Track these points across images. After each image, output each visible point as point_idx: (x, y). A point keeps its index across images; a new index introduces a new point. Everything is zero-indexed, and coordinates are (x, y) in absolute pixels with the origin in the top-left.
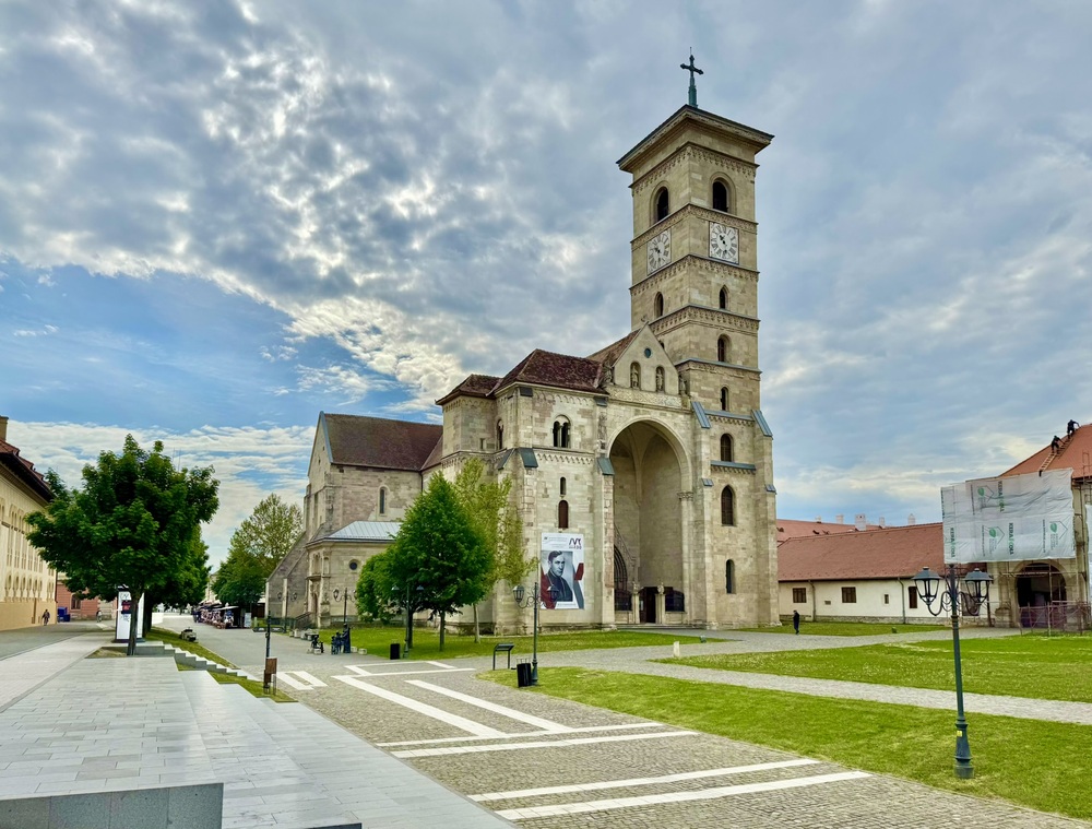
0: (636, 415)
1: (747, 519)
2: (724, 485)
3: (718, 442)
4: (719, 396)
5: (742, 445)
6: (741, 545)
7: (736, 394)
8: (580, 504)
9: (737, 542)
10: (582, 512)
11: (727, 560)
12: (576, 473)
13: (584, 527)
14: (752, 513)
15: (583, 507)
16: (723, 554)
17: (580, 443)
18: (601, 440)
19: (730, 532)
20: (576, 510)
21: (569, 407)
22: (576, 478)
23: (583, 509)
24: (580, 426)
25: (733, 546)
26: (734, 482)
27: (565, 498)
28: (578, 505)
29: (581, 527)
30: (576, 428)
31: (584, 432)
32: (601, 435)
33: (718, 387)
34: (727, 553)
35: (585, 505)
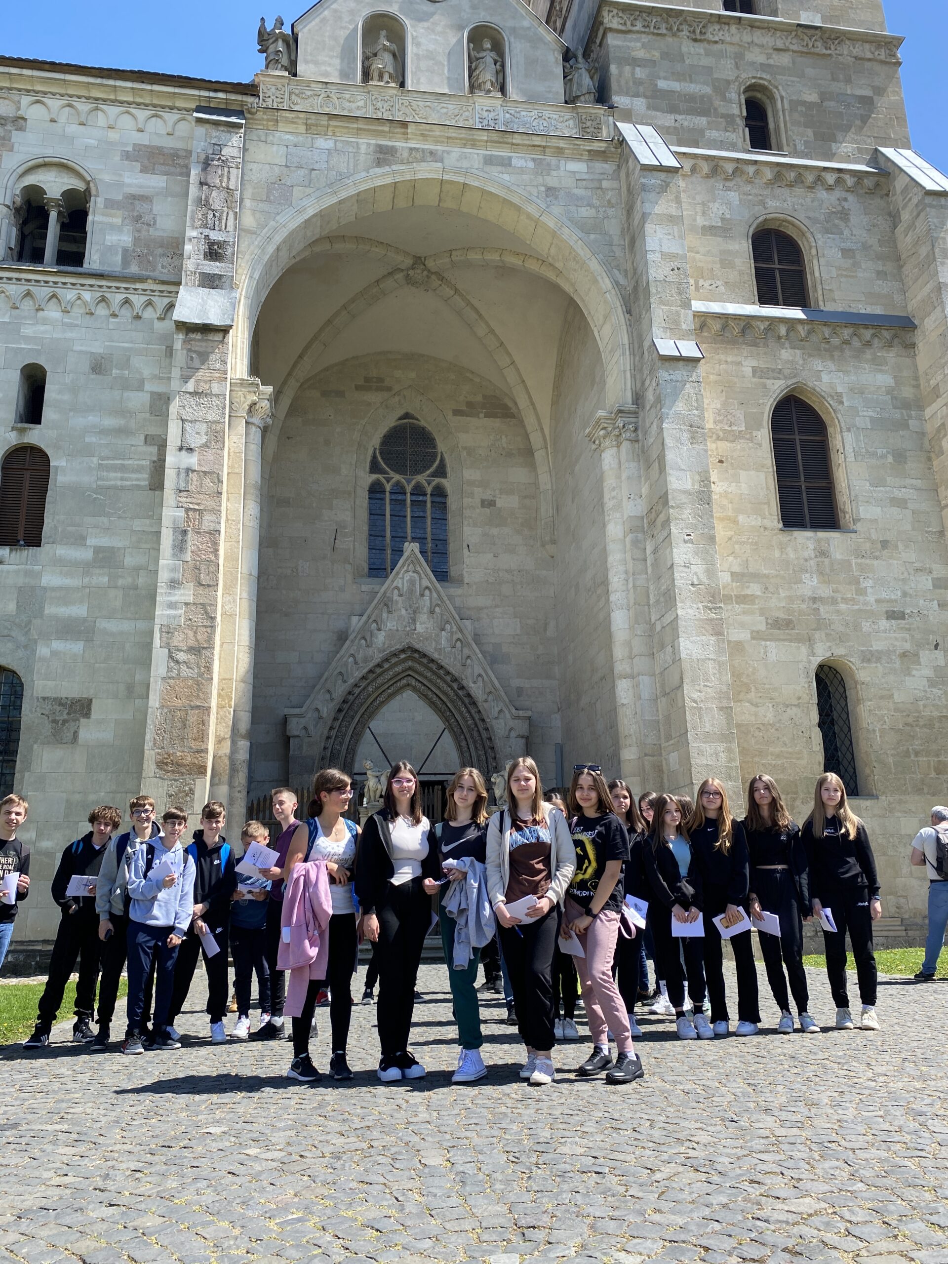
0: (379, 163)
1: (901, 503)
2: (777, 388)
3: (743, 248)
4: (737, 109)
5: (847, 253)
6: (878, 601)
7: (804, 103)
8: (108, 459)
9: (862, 592)
10: (115, 488)
11: (816, 661)
12: (97, 348)
13: (120, 545)
14: (918, 483)
15: (123, 468)
16: (799, 640)
17: (125, 251)
18: (206, 232)
19: (822, 553)
20: (88, 480)
21: (88, 137)
22: (98, 367)
23: (119, 475)
24: (134, 197)
25: (843, 606)
26: (825, 378)
27: (35, 436)
28: (95, 460)
29: (104, 541)
30: (111, 204)
31: (146, 218)
32: (210, 216)
33: (728, 82)
34: (817, 635)
35: (130, 462)
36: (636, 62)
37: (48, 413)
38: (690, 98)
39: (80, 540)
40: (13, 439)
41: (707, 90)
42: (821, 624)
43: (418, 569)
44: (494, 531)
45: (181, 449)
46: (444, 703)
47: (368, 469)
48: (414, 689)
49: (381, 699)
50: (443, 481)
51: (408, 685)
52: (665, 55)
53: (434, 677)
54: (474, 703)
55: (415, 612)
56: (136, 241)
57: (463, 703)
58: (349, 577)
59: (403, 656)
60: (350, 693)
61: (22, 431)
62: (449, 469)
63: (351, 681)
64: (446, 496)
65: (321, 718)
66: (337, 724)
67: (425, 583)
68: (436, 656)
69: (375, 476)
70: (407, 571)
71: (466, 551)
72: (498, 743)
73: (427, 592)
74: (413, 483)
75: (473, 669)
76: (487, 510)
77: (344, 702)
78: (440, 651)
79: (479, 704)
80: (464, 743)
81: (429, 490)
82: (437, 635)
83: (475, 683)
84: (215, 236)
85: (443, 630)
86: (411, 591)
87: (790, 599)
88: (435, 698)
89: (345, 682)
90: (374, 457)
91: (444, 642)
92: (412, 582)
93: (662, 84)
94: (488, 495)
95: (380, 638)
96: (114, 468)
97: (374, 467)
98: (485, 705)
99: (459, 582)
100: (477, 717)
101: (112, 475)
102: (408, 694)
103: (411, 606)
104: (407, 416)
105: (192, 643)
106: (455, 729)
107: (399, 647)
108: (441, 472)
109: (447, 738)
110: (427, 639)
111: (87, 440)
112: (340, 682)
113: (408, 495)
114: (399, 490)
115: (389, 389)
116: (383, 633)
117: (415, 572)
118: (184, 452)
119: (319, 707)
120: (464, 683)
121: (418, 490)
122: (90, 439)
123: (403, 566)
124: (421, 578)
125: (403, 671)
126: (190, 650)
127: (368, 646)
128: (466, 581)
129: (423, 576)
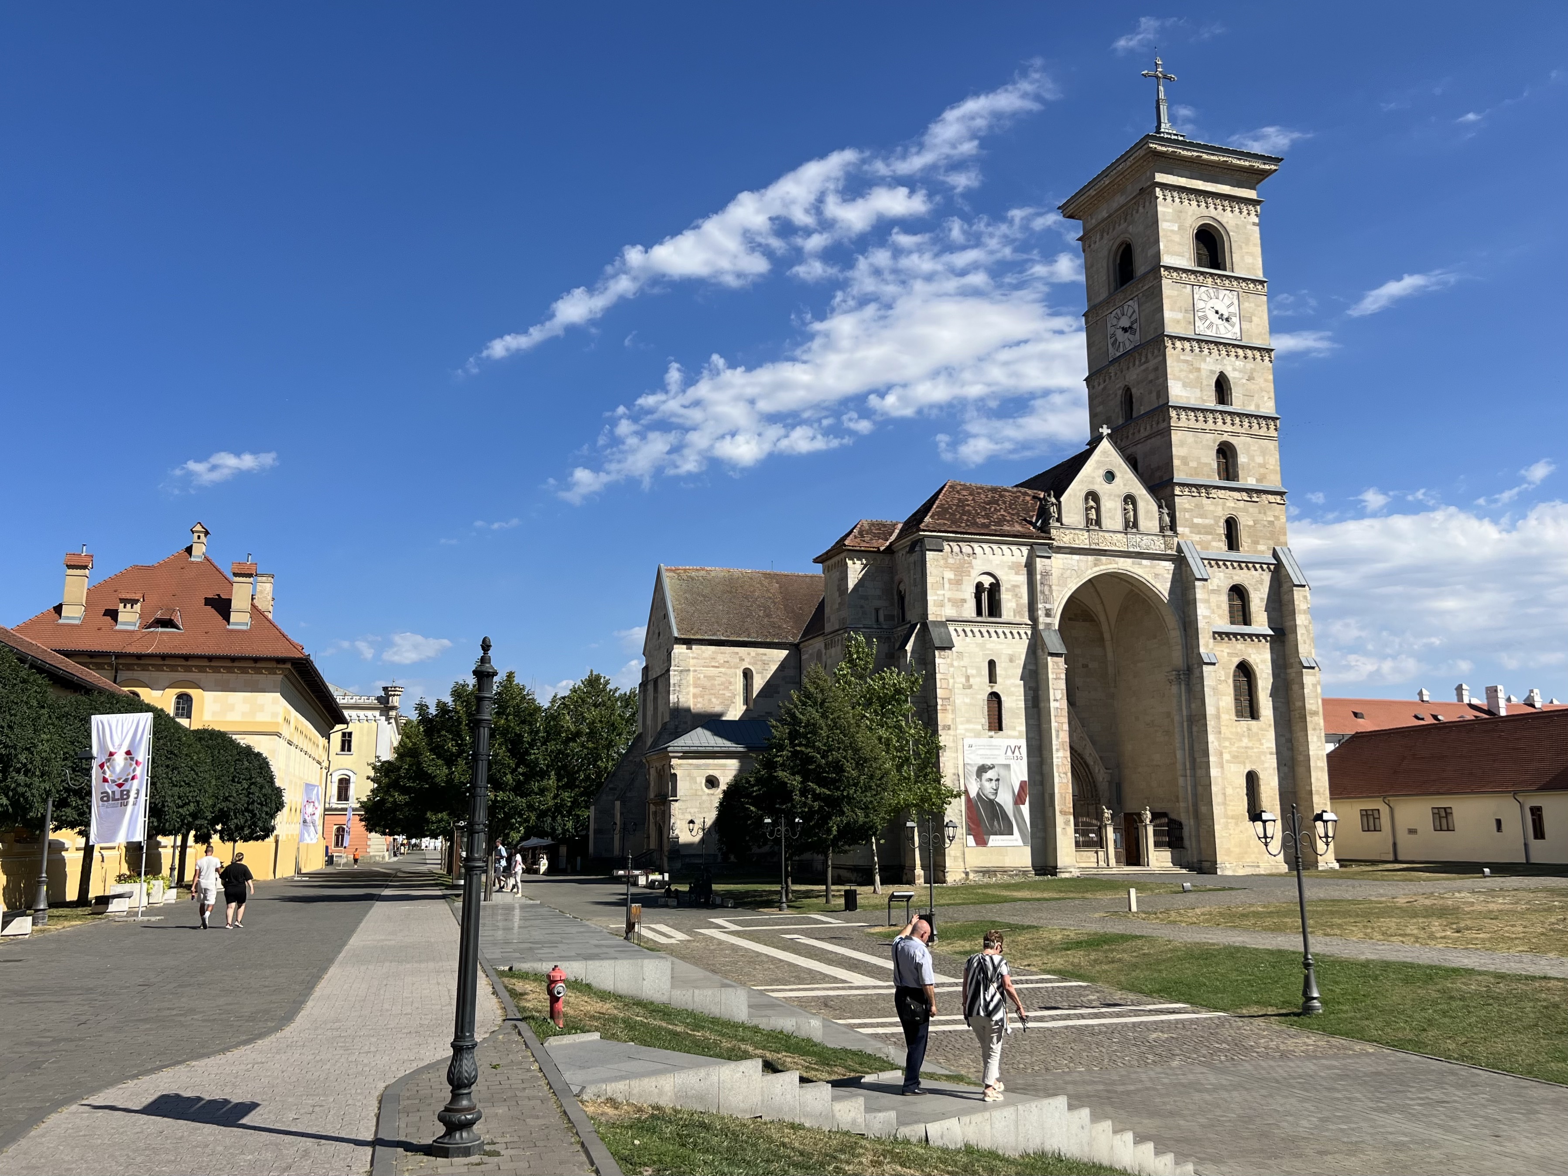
0: (1094, 567)
2: (1236, 661)
3: (1225, 598)
4: (1222, 530)
5: (1263, 599)
6: (1267, 748)
7: (1248, 526)
8: (1019, 696)
9: (1262, 744)
10: (1022, 708)
11: (1246, 771)
14: (1282, 700)
16: (1239, 763)
17: (1015, 610)
18: (1045, 605)
19: (1249, 729)
20: (1014, 705)
21: (997, 560)
22: (1011, 660)
24: (1015, 586)
25: (1255, 750)
26: (1252, 656)
27: (996, 689)
28: (1015, 697)
29: (1021, 728)
30: (1007, 590)
31: (1019, 595)
32: (1045, 598)
33: (1220, 517)
34: (1247, 761)
36: (1186, 510)
37: (999, 679)
38: (1205, 526)
39: (1014, 729)
40: (990, 690)
41: (1212, 522)
42: (1247, 757)
52: (1197, 506)
56: (1017, 605)
61: (992, 687)
72: (1098, 784)
83: (1088, 757)
84: (1048, 606)
87: (1238, 747)
93: (1196, 521)
96: (1021, 700)
100: (1088, 772)
101: (1021, 703)
106: (1075, 775)
118: (1055, 701)
120: (1084, 757)
122: (1013, 689)
128: (1078, 706)
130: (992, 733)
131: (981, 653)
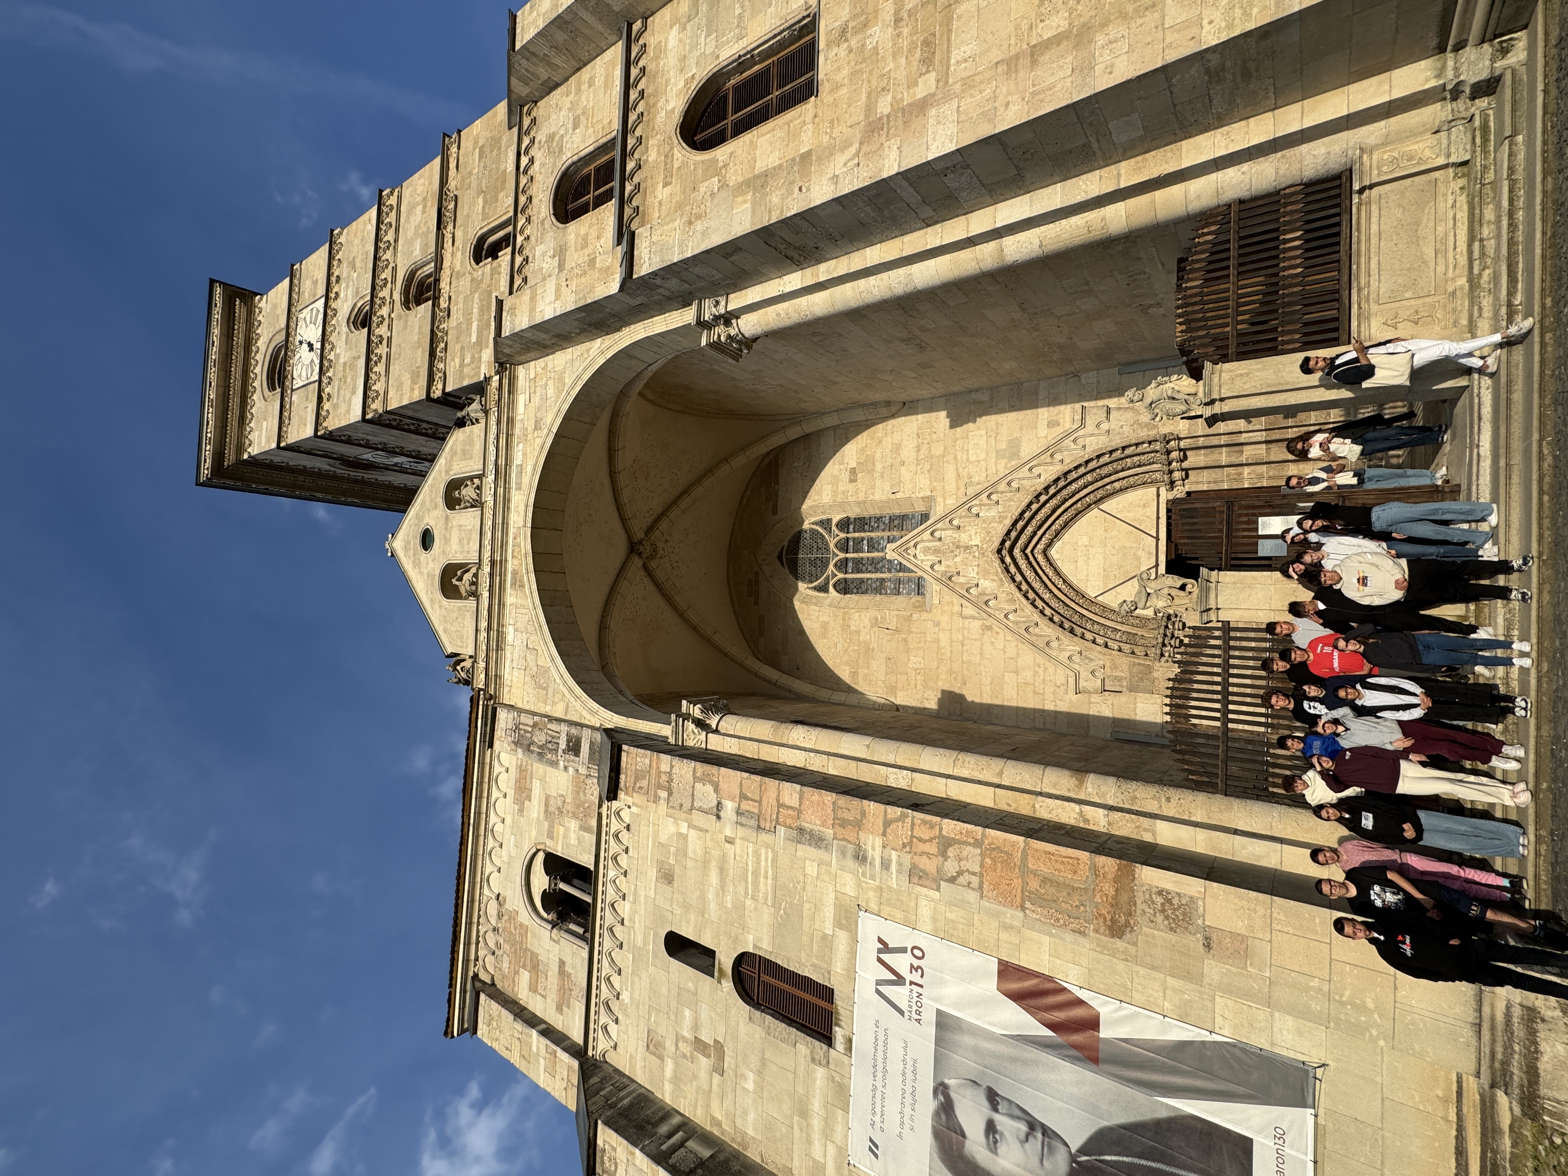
0: (522, 581)
2: (679, 151)
4: (488, 268)
7: (483, 208)
8: (747, 888)
10: (775, 887)
12: (653, 873)
13: (832, 896)
15: (756, 873)
17: (582, 828)
18: (560, 752)
20: (767, 914)
21: (510, 841)
22: (667, 877)
23: (762, 879)
24: (546, 811)
27: (726, 960)
28: (748, 902)
29: (829, 913)
30: (550, 835)
31: (560, 803)
32: (550, 746)
35: (750, 864)
37: (706, 941)
39: (827, 941)
40: (728, 985)
41: (477, 297)
43: (912, 543)
44: (879, 467)
45: (718, 817)
46: (1066, 510)
47: (825, 595)
48: (1050, 545)
49: (1060, 584)
50: (834, 522)
51: (1045, 552)
52: (458, 337)
53: (1034, 522)
54: (1066, 474)
55: (958, 547)
56: (575, 816)
57: (1065, 487)
58: (925, 616)
59: (1008, 560)
60: (1051, 620)
61: (721, 974)
62: (824, 517)
63: (1037, 617)
64: (848, 518)
65: (1080, 653)
66: (1089, 636)
67: (926, 535)
68: (1008, 522)
69: (831, 589)
70: (915, 556)
71: (898, 495)
72: (1117, 442)
73: (937, 534)
74: (836, 551)
75: (1024, 478)
76: (859, 475)
77: (1061, 626)
78: (1001, 518)
79: (1066, 469)
80: (1117, 485)
81: (842, 535)
82: (984, 522)
83: (1039, 476)
84: (563, 745)
85: (978, 515)
86: (936, 551)
87: (897, 53)
88: (1060, 521)
89: (1037, 624)
90: (815, 588)
91: (993, 513)
92: (926, 550)
93: (473, 337)
94: (846, 476)
95: (987, 585)
96: (756, 884)
97: (823, 589)
98: (1066, 461)
99: (929, 500)
100: (1082, 470)
101: (762, 887)
102: (1053, 552)
103: (952, 552)
104: (780, 557)
105: (932, 848)
106: (1099, 496)
107: (997, 563)
108: (826, 524)
109: (1109, 505)
110: (988, 533)
111: (729, 906)
112: (1037, 630)
113: (848, 555)
114: (842, 565)
115: (757, 574)
116: (981, 582)
117: (915, 546)
118: (722, 814)
119: (1068, 654)
120: (1040, 488)
121: (844, 546)
122: (729, 902)
123: (908, 560)
124: (922, 541)
125: (1027, 558)
126: (943, 854)
127: (996, 598)
128: (929, 494)
129: (919, 539)
130: (839, 1033)
131: (652, 970)
